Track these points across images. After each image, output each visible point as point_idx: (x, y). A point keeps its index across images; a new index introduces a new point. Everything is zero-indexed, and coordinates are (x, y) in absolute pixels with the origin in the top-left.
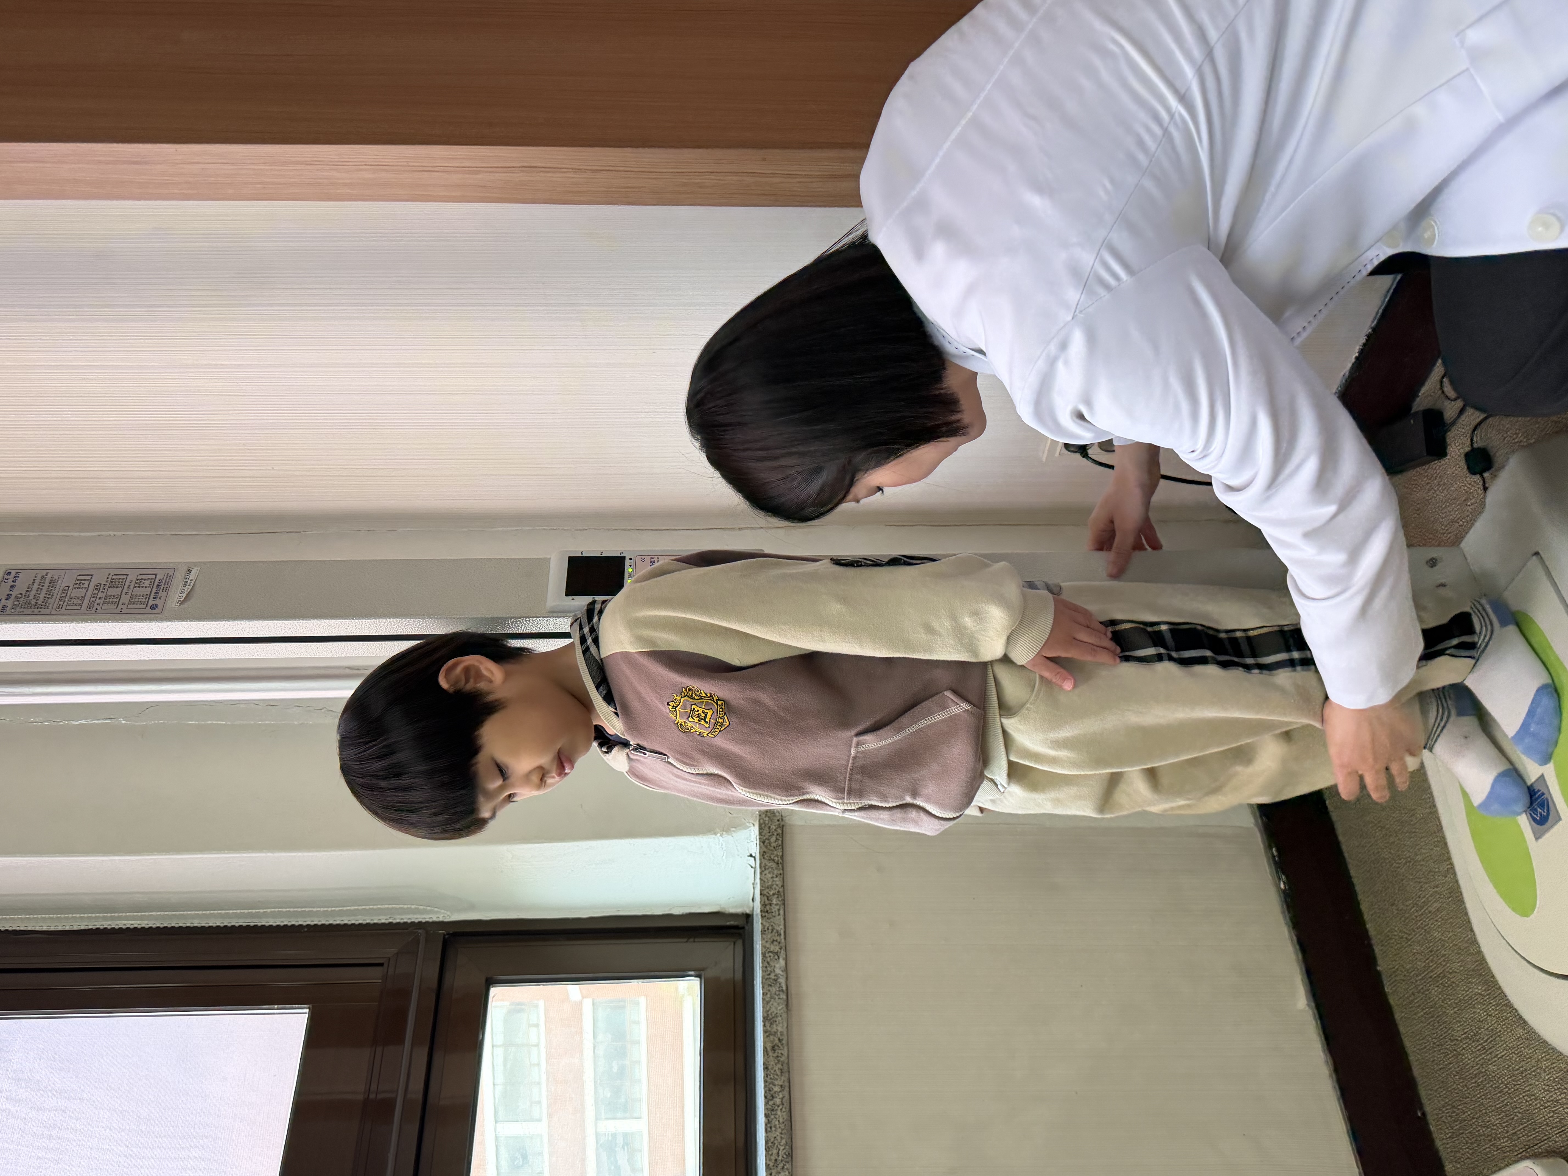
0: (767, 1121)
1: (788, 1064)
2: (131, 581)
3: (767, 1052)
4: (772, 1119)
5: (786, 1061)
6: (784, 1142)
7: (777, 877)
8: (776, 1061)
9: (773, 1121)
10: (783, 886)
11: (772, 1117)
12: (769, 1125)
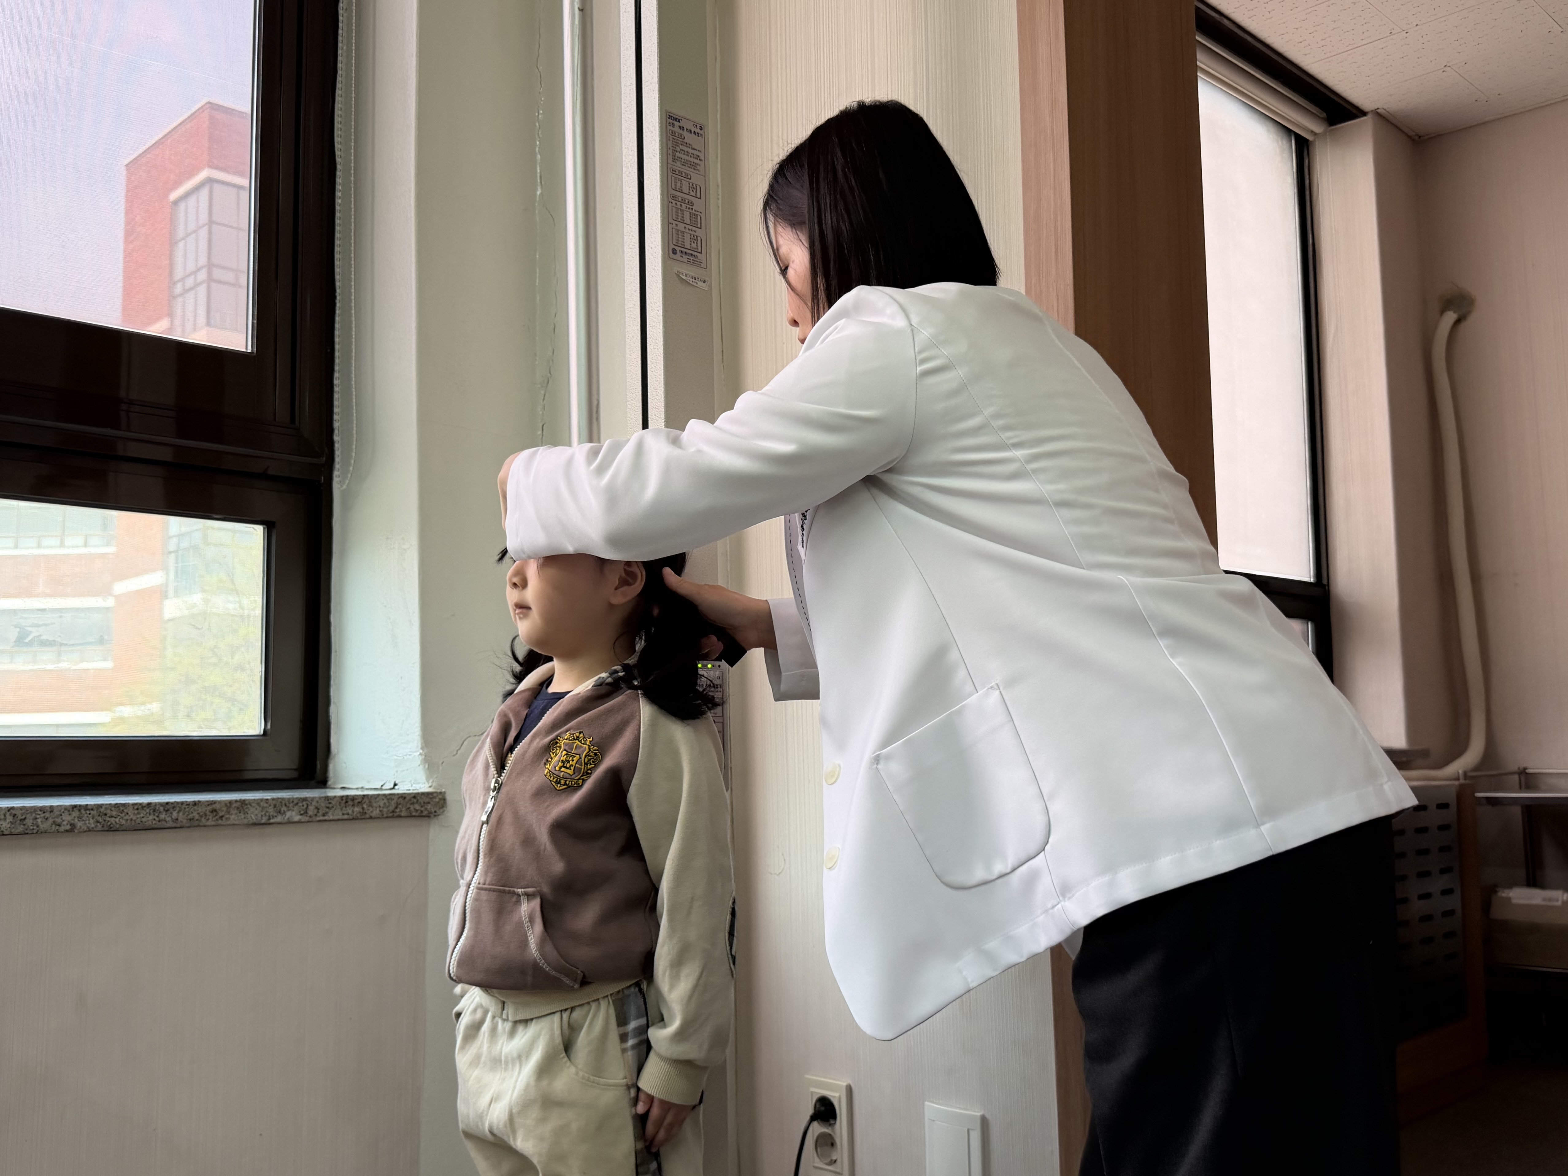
0: (144, 805)
1: (198, 826)
2: (695, 231)
3: (211, 804)
4: (145, 810)
5: (201, 824)
6: (123, 822)
7: (380, 811)
8: (201, 814)
9: (143, 811)
10: (371, 818)
11: (148, 811)
12: (140, 807)
